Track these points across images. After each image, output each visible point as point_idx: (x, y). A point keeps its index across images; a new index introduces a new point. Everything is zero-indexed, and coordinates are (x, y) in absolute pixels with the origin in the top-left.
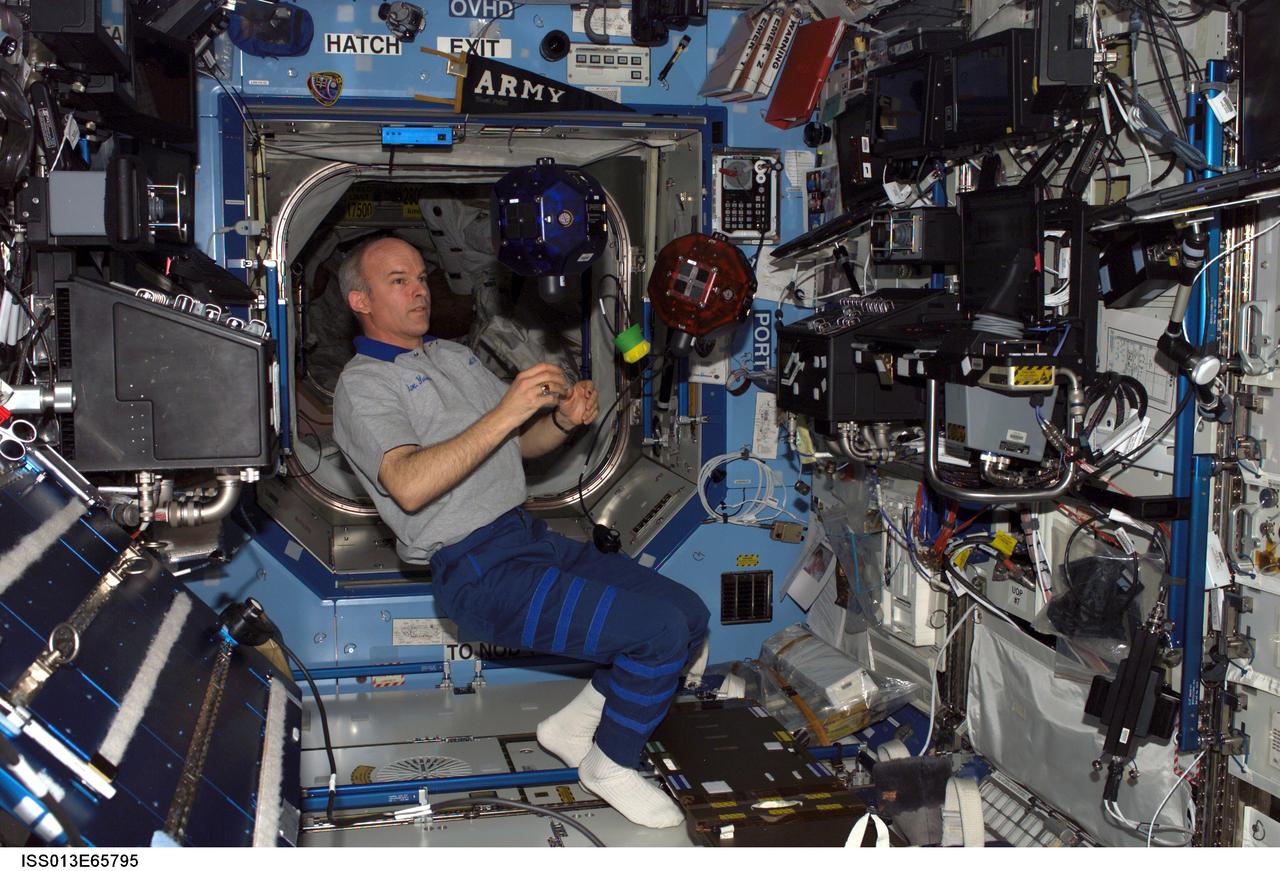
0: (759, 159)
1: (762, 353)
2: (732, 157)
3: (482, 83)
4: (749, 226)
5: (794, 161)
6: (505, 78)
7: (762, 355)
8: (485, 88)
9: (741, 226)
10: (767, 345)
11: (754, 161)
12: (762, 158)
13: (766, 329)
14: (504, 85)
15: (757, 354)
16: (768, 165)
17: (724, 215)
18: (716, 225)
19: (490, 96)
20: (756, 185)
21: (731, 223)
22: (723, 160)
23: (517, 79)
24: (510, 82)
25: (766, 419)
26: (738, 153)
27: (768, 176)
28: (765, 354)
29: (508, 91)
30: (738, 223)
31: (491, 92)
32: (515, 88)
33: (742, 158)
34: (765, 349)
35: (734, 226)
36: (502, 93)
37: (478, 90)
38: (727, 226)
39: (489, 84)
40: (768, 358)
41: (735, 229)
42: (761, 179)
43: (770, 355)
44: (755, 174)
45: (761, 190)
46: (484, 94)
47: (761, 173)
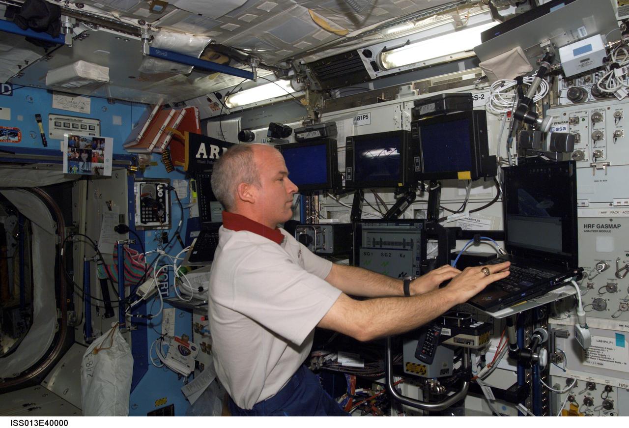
0: (159, 184)
1: (164, 287)
2: (145, 183)
3: (200, 151)
4: (155, 220)
5: (177, 185)
6: (213, 147)
7: (164, 289)
8: (202, 154)
9: (151, 220)
10: (167, 283)
11: (157, 185)
12: (160, 183)
13: (166, 275)
14: (212, 152)
15: (162, 288)
16: (164, 188)
17: (142, 214)
18: (137, 220)
19: (205, 159)
20: (158, 198)
21: (146, 218)
22: (141, 184)
23: (219, 147)
24: (215, 149)
25: (168, 323)
26: (147, 181)
27: (164, 192)
28: (166, 288)
29: (215, 155)
30: (149, 218)
31: (205, 156)
32: (218, 153)
33: (150, 184)
34: (166, 285)
35: (147, 220)
36: (212, 157)
37: (198, 156)
38: (144, 220)
39: (204, 152)
40: (168, 290)
41: (147, 222)
42: (160, 195)
43: (168, 288)
44: (157, 192)
45: (161, 200)
46: (202, 158)
47: (161, 191)
